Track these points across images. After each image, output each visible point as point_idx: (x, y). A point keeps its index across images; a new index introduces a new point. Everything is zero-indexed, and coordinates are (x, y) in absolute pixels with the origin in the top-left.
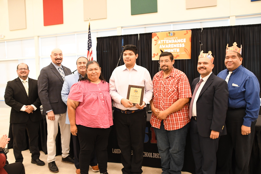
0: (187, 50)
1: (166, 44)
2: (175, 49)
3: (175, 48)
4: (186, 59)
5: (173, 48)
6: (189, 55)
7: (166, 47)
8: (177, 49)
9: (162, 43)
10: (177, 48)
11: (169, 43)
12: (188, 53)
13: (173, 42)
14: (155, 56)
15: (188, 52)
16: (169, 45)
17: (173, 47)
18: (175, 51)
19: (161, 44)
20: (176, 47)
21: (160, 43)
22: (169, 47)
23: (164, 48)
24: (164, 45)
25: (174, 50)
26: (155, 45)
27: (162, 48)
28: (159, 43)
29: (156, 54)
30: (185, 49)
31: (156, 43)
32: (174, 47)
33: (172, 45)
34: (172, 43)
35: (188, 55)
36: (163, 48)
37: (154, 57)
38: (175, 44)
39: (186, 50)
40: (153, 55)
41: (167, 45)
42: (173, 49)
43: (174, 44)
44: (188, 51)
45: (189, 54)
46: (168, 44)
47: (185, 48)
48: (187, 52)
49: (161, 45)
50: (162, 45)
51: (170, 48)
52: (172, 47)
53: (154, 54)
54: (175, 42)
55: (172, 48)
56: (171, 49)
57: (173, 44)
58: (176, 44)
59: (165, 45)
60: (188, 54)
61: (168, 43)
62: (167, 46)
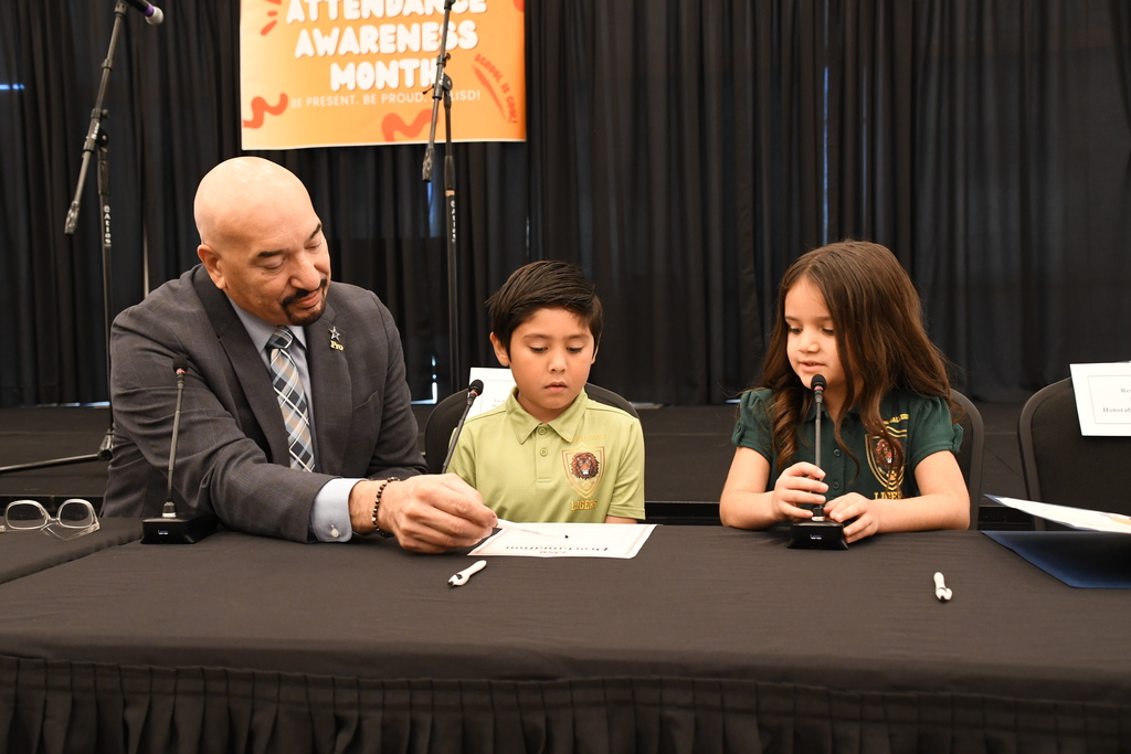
0: (497, 75)
1: (341, 22)
2: (409, 65)
3: (408, 53)
4: (485, 144)
5: (396, 55)
6: (513, 113)
7: (342, 51)
8: (425, 62)
9: (314, 16)
10: (421, 54)
11: (366, 15)
12: (502, 97)
13: (392, 12)
14: (267, 115)
15: (505, 88)
16: (368, 31)
17: (391, 49)
18: (409, 82)
19: (308, 24)
20: (415, 48)
21: (301, 18)
22: (364, 51)
23: (331, 52)
24: (326, 32)
25: (401, 72)
26: (265, 31)
27: (311, 53)
28: (289, 19)
29: (273, 101)
30: (478, 65)
31: (272, 14)
32: (402, 49)
33: (387, 29)
34: (385, 19)
35: (507, 109)
36: (321, 53)
37: (257, 123)
38: (409, 29)
39: (485, 72)
40: (246, 113)
41: (349, 31)
42: (394, 64)
43: (401, 28)
44: (503, 81)
45: (510, 99)
46: (357, 24)
47: (478, 58)
48: (497, 87)
49: (304, 34)
50: (317, 33)
51: (372, 57)
52: (387, 48)
53: (259, 105)
54: (406, 13)
55: (387, 58)
56: (380, 65)
57: (390, 28)
58: (415, 27)
59: (336, 32)
60: (505, 105)
61: (356, 15)
62: (349, 44)
